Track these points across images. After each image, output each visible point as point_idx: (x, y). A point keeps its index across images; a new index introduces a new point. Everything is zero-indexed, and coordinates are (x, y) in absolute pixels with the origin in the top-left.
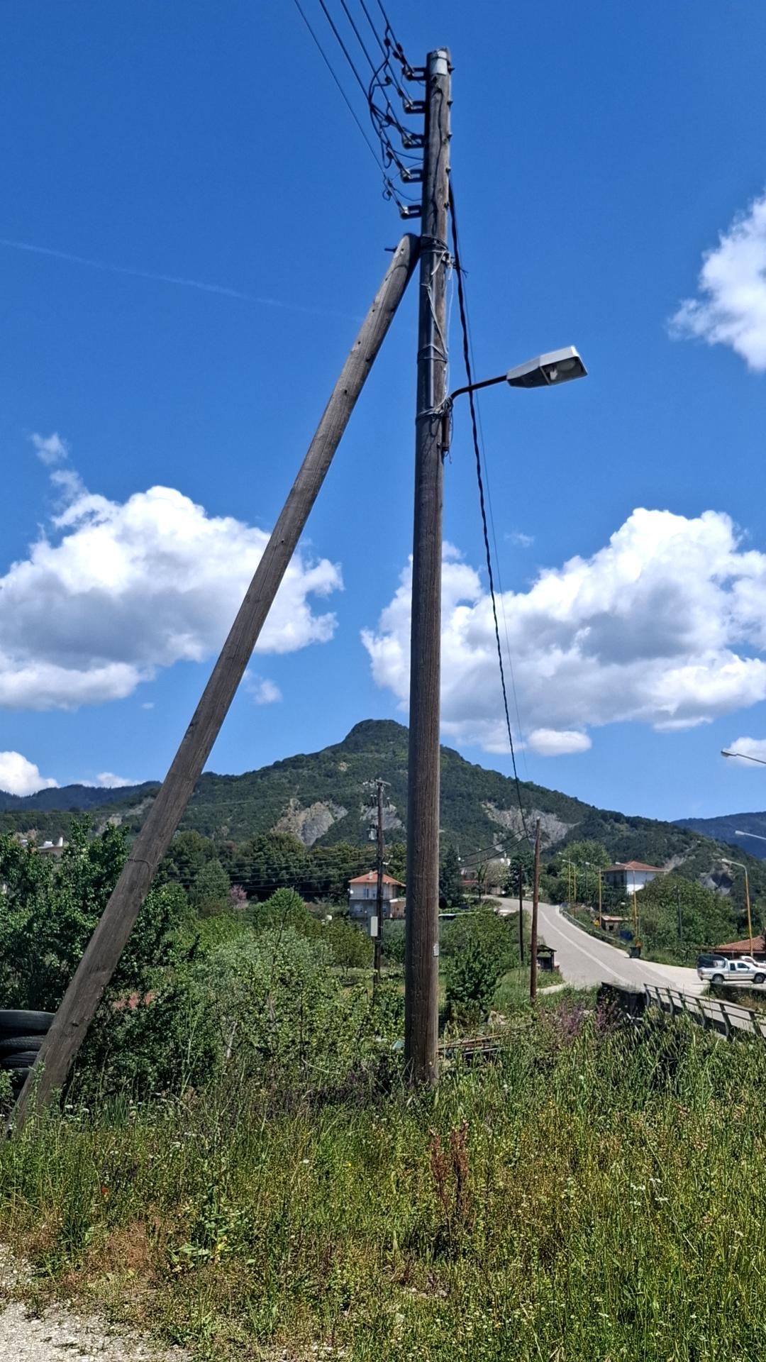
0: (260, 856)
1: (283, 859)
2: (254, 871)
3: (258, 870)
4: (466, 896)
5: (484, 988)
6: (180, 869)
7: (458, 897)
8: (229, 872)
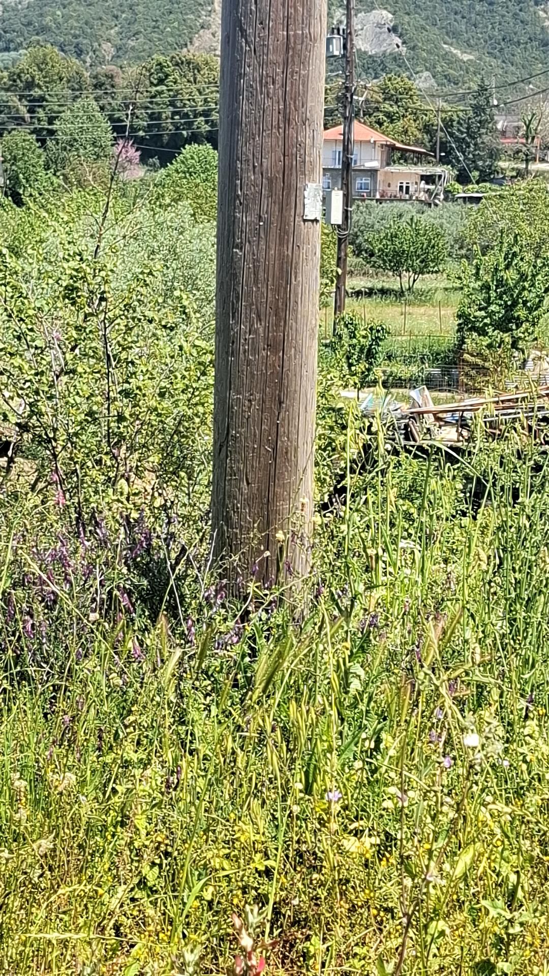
0: (162, 92)
1: (199, 99)
2: (151, 117)
3: (159, 117)
4: (502, 164)
5: (521, 313)
6: (32, 111)
7: (490, 167)
8: (111, 119)
